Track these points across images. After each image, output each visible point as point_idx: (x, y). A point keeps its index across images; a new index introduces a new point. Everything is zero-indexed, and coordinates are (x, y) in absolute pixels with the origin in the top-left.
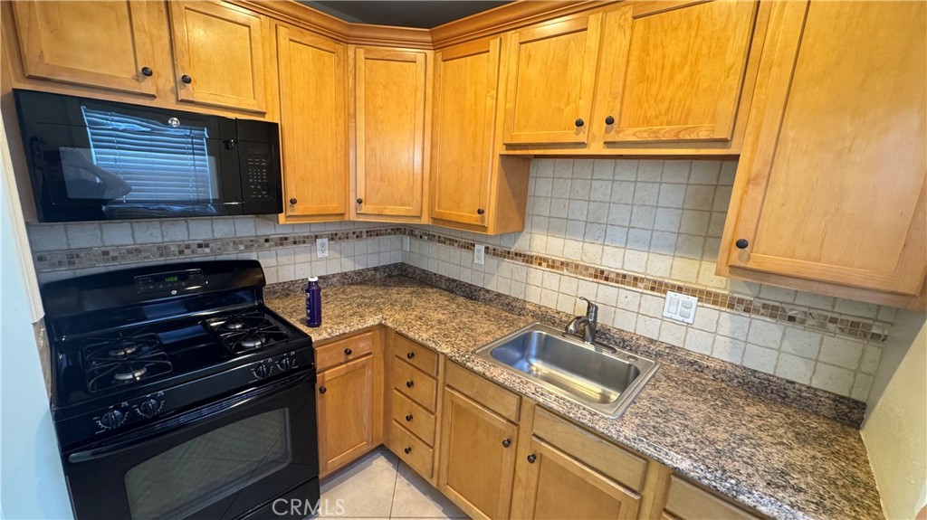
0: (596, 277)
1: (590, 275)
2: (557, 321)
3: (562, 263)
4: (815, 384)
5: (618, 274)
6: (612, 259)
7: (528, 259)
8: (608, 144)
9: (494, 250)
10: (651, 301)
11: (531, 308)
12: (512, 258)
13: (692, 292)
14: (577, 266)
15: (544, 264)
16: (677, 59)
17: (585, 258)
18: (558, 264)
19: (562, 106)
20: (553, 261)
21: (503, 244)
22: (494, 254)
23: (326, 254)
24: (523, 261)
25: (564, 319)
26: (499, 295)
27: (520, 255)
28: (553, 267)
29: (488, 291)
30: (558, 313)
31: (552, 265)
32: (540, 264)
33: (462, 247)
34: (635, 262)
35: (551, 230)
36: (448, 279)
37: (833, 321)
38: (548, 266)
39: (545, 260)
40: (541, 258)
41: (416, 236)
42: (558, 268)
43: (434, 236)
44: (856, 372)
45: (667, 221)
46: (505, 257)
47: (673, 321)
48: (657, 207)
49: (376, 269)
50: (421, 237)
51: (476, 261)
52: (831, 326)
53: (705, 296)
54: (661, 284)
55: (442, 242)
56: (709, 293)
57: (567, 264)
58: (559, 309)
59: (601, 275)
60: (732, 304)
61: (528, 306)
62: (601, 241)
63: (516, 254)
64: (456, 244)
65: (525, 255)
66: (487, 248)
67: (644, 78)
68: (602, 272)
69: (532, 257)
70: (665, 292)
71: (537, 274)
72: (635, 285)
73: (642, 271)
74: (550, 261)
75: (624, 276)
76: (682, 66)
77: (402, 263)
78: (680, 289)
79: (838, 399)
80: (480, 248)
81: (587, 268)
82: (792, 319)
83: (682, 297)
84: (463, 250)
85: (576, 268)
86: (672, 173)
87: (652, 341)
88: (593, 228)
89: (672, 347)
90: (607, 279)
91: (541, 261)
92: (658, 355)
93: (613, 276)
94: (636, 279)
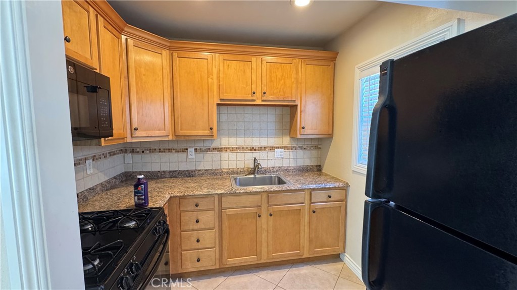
0: (251, 150)
1: (249, 150)
2: (239, 172)
3: (237, 148)
4: (312, 164)
5: (259, 147)
6: (256, 142)
7: (220, 150)
8: (263, 101)
9: (200, 149)
10: (271, 154)
11: (226, 171)
12: (212, 151)
13: (282, 148)
14: (243, 148)
15: (228, 150)
16: (280, 77)
17: (246, 144)
18: (235, 149)
19: (245, 86)
20: (232, 148)
21: (205, 145)
22: (201, 151)
23: (92, 171)
24: (218, 151)
25: (242, 170)
26: (206, 170)
27: (216, 149)
28: (233, 151)
29: (199, 170)
30: (238, 169)
31: (232, 150)
32: (226, 151)
33: (178, 152)
34: (264, 142)
35: (229, 136)
36: (170, 172)
37: (312, 147)
38: (230, 151)
39: (229, 148)
40: (226, 148)
41: (138, 152)
42: (235, 150)
43: (155, 149)
44: (318, 158)
45: (272, 126)
46: (207, 151)
47: (278, 158)
48: (268, 122)
49: (115, 178)
50: (143, 152)
51: (189, 157)
52: (312, 148)
53: (285, 148)
54: (273, 147)
55: (162, 152)
56: (286, 147)
57: (239, 148)
58: (238, 167)
59: (253, 149)
60: (292, 148)
61: (224, 171)
62: (251, 137)
63: (213, 149)
64: (173, 151)
65: (218, 149)
66: (196, 150)
67: (271, 81)
68: (253, 148)
69: (222, 148)
70: (274, 150)
71: (225, 155)
72: (265, 150)
73: (266, 144)
74: (231, 149)
75: (261, 148)
76: (281, 79)
77: (125, 172)
78: (278, 148)
79: (317, 166)
80: (191, 151)
81: (247, 148)
82: (305, 149)
83: (280, 150)
84: (179, 153)
85: (242, 149)
86: (271, 111)
87: (274, 167)
88: (248, 132)
89: (279, 167)
90: (255, 150)
91: (226, 149)
92: (277, 171)
93: (257, 148)
94: (265, 148)
